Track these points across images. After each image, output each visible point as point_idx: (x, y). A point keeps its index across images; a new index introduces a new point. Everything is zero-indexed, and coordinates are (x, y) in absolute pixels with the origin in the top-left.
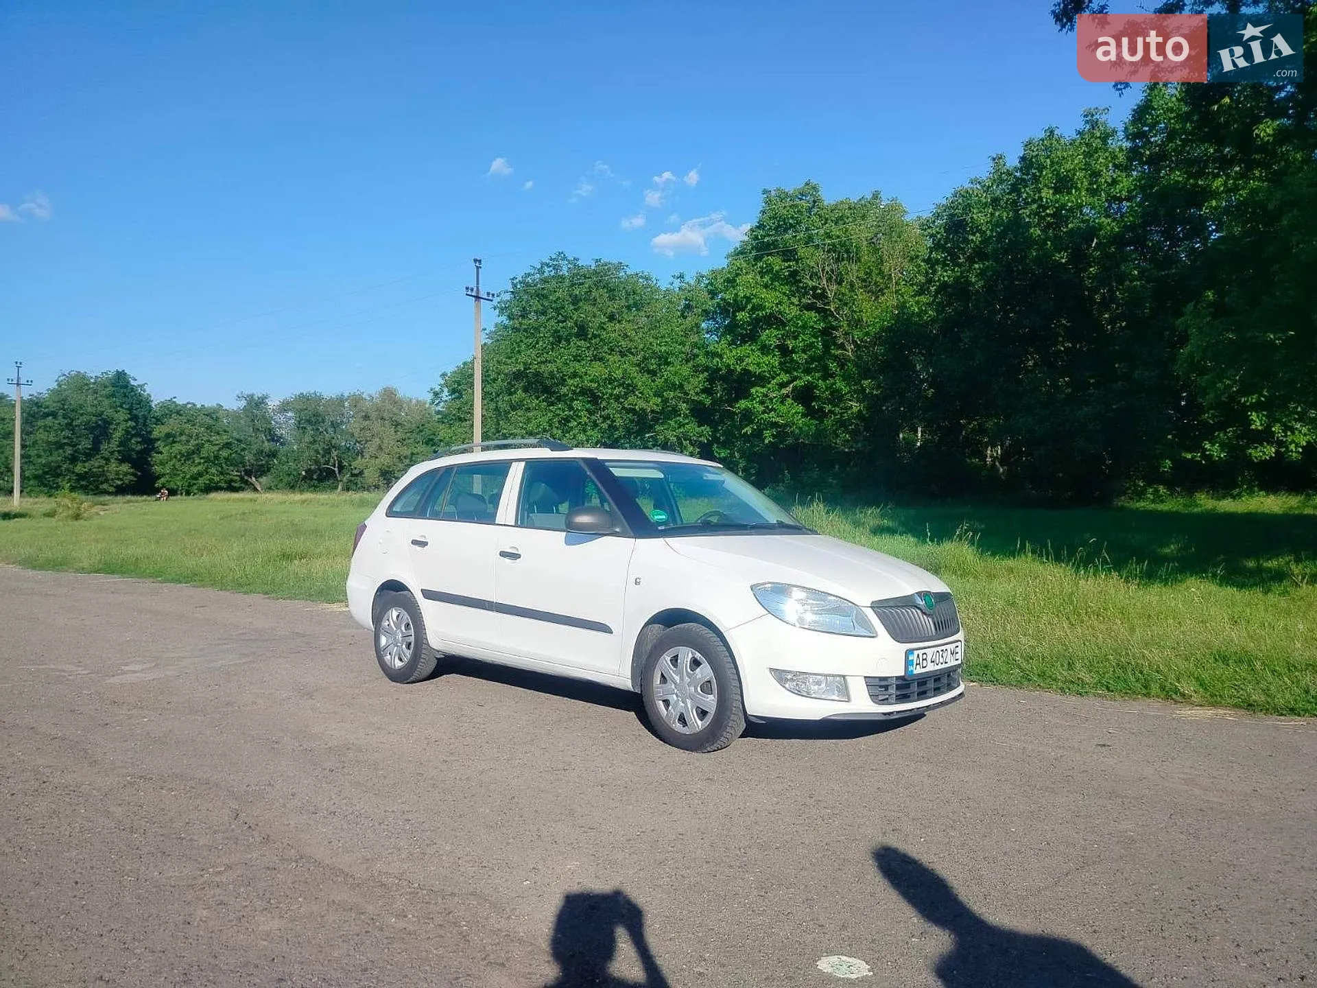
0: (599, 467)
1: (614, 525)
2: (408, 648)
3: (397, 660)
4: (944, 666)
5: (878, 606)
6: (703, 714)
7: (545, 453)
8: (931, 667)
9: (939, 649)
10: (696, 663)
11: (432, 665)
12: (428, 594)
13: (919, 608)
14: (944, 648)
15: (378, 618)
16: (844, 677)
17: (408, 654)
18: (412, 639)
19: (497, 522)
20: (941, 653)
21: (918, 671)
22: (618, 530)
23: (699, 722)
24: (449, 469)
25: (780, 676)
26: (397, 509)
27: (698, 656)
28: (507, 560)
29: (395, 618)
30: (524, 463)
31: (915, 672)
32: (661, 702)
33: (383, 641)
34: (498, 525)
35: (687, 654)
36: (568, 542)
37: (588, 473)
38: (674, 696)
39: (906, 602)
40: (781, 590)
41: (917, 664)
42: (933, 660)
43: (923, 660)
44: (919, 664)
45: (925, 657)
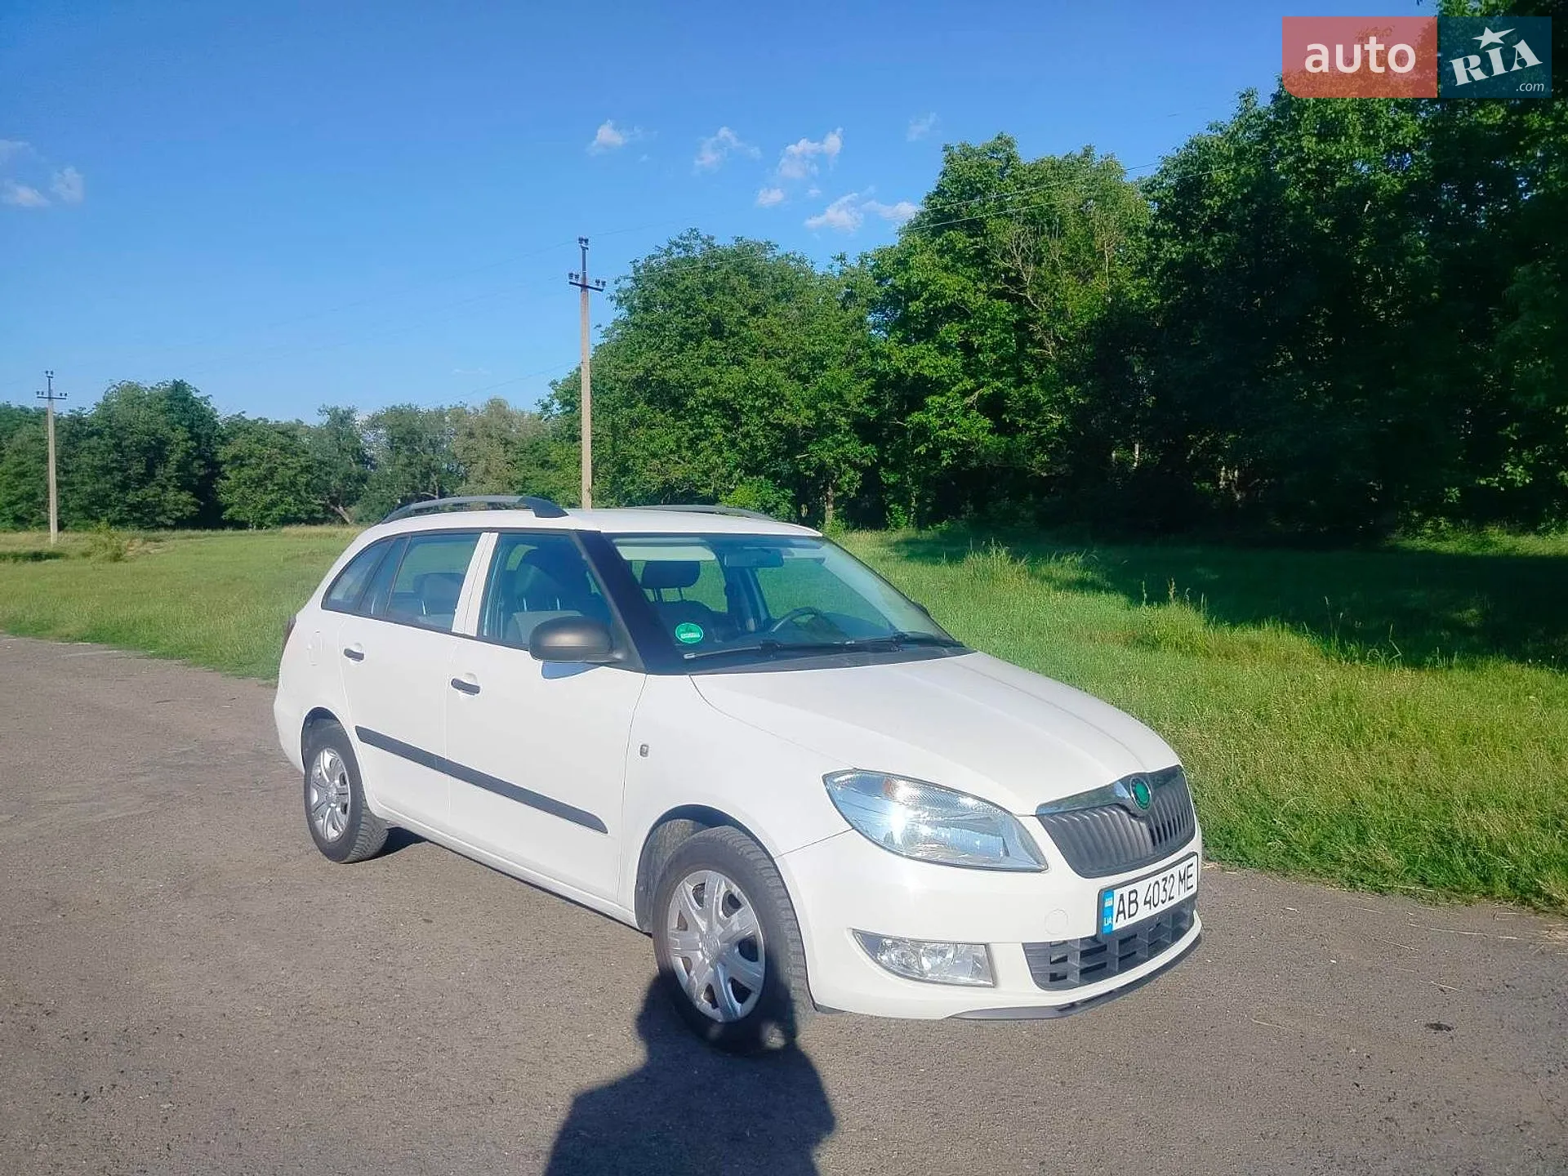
0: (601, 546)
1: (612, 649)
2: (344, 810)
3: (330, 828)
4: (1169, 904)
5: (1050, 815)
6: (741, 993)
7: (526, 519)
8: (1144, 913)
9: (1159, 877)
10: (732, 903)
11: (380, 840)
12: (366, 735)
13: (1124, 808)
14: (1167, 874)
15: (309, 759)
16: (986, 945)
17: (344, 819)
18: (348, 800)
19: (453, 631)
20: (1162, 884)
21: (1120, 924)
22: (619, 656)
23: (738, 1006)
24: (401, 538)
25: (873, 944)
26: (337, 596)
27: (736, 890)
28: (460, 693)
29: (327, 766)
30: (497, 534)
31: (1116, 927)
32: (680, 959)
33: (315, 798)
34: (455, 634)
35: (720, 886)
36: (547, 674)
37: (585, 557)
38: (699, 953)
39: (1102, 798)
40: (874, 785)
41: (1119, 913)
42: (1148, 899)
43: (1130, 902)
44: (1123, 912)
45: (1133, 897)
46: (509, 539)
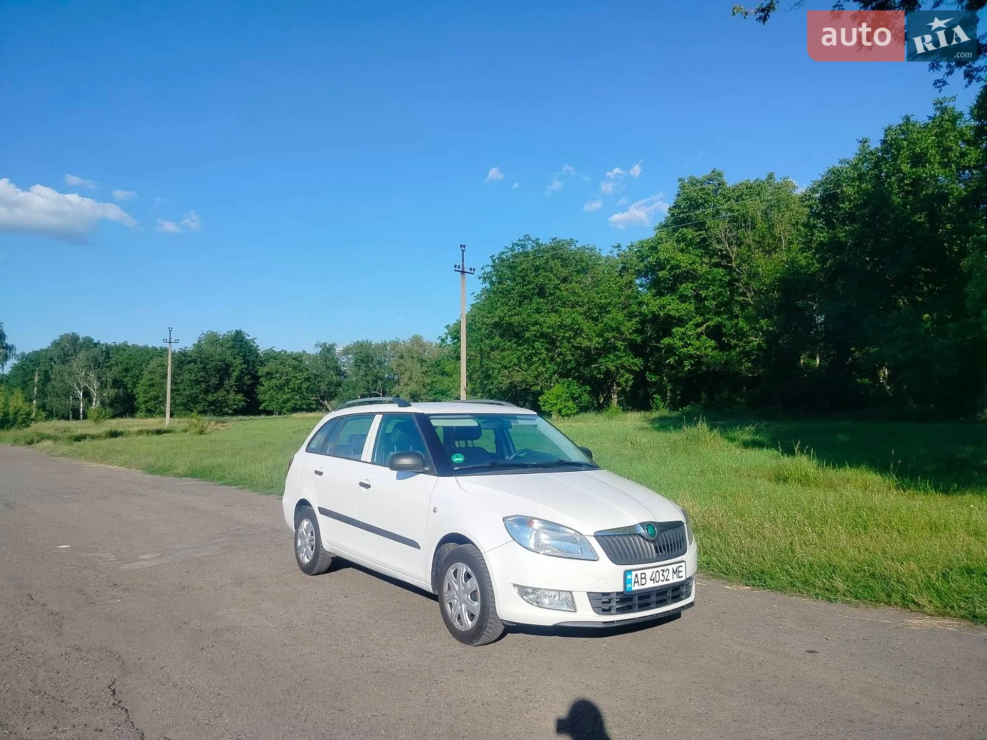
0: (424, 419)
1: (424, 466)
2: (312, 549)
3: (306, 557)
4: (665, 583)
5: (599, 536)
6: (472, 616)
7: (394, 408)
8: (650, 585)
9: (659, 569)
10: (468, 576)
11: (328, 563)
12: (323, 511)
13: (642, 536)
14: (665, 568)
15: (297, 525)
16: (571, 592)
17: (312, 553)
18: (314, 543)
19: (362, 460)
20: (661, 573)
21: (636, 587)
22: (427, 469)
23: (470, 623)
24: (342, 418)
25: (523, 591)
26: (313, 446)
27: (469, 570)
28: (363, 488)
29: (305, 527)
30: (381, 416)
31: (634, 589)
32: (448, 604)
33: (299, 543)
34: (362, 462)
35: (463, 569)
36: (399, 478)
37: (417, 424)
38: (455, 600)
39: (629, 532)
40: (524, 521)
41: (635, 582)
42: (652, 578)
43: (641, 578)
44: (638, 582)
45: (643, 576)
46: (387, 417)
